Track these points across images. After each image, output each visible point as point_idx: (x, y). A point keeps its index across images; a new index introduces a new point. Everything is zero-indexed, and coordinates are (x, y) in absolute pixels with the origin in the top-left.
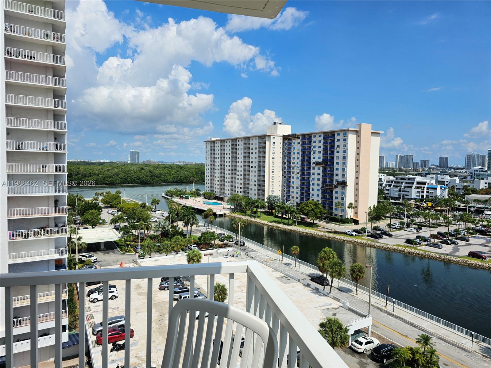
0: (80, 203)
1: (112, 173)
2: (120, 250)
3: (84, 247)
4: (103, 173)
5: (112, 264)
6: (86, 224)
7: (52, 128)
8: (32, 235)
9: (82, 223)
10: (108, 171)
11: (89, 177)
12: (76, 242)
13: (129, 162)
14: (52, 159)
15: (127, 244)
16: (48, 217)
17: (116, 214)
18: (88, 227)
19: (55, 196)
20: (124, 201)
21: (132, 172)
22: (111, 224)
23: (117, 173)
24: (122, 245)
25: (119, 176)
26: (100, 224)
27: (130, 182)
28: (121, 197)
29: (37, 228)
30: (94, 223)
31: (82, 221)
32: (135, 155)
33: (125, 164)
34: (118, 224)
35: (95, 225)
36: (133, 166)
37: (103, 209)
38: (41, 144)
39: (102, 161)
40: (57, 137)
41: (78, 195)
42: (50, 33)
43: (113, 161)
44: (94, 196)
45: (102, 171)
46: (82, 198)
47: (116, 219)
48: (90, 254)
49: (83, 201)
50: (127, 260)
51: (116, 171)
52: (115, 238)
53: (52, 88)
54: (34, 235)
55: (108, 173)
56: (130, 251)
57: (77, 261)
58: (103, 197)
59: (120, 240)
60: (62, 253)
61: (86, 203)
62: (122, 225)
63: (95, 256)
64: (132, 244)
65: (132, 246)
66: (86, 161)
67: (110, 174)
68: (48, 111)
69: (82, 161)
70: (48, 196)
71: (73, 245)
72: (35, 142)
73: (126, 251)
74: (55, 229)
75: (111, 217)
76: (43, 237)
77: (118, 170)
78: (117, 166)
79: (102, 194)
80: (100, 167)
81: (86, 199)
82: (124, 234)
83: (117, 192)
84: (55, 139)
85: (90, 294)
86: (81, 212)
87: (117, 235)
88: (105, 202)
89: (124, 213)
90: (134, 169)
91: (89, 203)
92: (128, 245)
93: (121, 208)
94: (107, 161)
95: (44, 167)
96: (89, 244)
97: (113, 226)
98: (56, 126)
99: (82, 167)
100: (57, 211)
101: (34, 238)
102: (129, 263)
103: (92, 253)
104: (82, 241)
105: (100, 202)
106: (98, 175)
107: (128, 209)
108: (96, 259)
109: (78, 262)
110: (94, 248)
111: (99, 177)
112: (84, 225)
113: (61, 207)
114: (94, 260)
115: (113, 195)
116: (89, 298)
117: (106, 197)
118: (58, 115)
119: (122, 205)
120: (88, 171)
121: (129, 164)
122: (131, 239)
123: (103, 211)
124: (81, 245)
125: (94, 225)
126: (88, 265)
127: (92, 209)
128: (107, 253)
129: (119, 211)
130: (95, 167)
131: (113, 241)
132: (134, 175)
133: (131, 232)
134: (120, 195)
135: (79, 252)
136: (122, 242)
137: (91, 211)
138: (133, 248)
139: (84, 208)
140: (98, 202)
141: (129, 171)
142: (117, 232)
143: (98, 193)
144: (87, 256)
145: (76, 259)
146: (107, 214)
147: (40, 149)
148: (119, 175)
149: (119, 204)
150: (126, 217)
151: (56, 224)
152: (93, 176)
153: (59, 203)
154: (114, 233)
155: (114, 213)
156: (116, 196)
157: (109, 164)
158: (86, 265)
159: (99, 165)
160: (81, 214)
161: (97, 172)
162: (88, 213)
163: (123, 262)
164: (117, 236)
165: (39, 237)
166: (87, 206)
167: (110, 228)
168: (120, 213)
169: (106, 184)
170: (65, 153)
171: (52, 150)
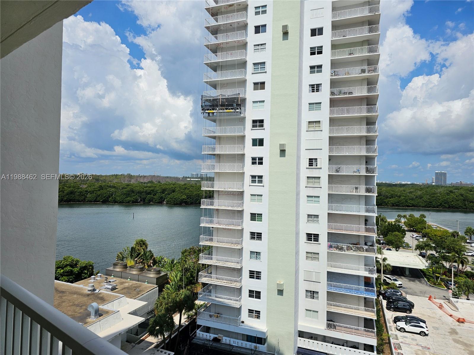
0: (383, 223)
1: (415, 195)
2: (428, 281)
3: (389, 269)
4: (405, 195)
5: (419, 295)
6: (390, 245)
7: (364, 153)
8: (345, 249)
9: (385, 244)
10: (411, 192)
11: (390, 198)
12: (380, 262)
13: (433, 184)
14: (363, 181)
15: (436, 276)
16: (359, 235)
17: (421, 240)
18: (391, 248)
19: (365, 216)
20: (430, 227)
21: (439, 195)
22: (416, 249)
23: (421, 195)
24: (430, 276)
25: (423, 199)
26: (403, 247)
27: (435, 206)
28: (426, 221)
29: (350, 244)
30: (398, 245)
31: (386, 241)
32: (441, 176)
33: (429, 186)
34: (424, 251)
35: (399, 248)
36: (439, 188)
37: (406, 232)
38: (355, 167)
39: (403, 183)
40: (368, 160)
41: (381, 216)
42: (366, 67)
43: (415, 183)
44: (397, 217)
45: (404, 192)
46: (385, 218)
47: (422, 245)
48: (395, 278)
49: (386, 222)
50: (436, 294)
51: (419, 193)
52: (421, 266)
53: (366, 116)
54: (348, 250)
55: (410, 195)
56: (440, 284)
57: (382, 281)
58: (406, 220)
59: (427, 269)
60: (371, 271)
61: (389, 224)
62: (429, 252)
63: (400, 281)
64: (442, 277)
65: (442, 280)
66: (387, 182)
67: (413, 196)
68: (361, 137)
69: (384, 182)
70: (360, 215)
71: (378, 265)
72: (350, 166)
73: (436, 284)
74: (365, 247)
75: (416, 243)
76: (355, 253)
77: (421, 192)
78: (421, 188)
79: (405, 216)
80: (402, 189)
81: (389, 220)
82: (432, 264)
83: (421, 215)
84: (366, 162)
85: (397, 322)
86: (384, 232)
87: (423, 263)
88: (409, 225)
89: (431, 239)
90: (440, 192)
91: (392, 224)
92: (437, 278)
93: (426, 234)
94: (409, 183)
95: (356, 188)
96: (394, 267)
97: (418, 252)
98: (368, 151)
99: (384, 189)
100: (367, 230)
101: (347, 252)
102: (439, 299)
103: (396, 277)
104: (387, 262)
105: (403, 225)
106: (400, 197)
107: (435, 236)
108: (401, 284)
109: (384, 283)
110: (398, 271)
111: (401, 199)
112: (387, 246)
113: (371, 227)
114: (399, 285)
115: (418, 218)
116: (395, 324)
117: (409, 220)
118: (369, 140)
119: (427, 230)
120: (390, 192)
121: (433, 186)
122: (442, 271)
123: (406, 235)
124: (386, 266)
125: (397, 248)
126: (393, 288)
127: (396, 232)
128: (413, 281)
129: (424, 236)
130: (397, 189)
131: (419, 269)
132: (440, 198)
133: (442, 264)
134: (425, 219)
135: (384, 273)
136: (430, 273)
137: (394, 233)
138: (443, 281)
139: (387, 229)
140: (401, 224)
141: (434, 194)
142: (424, 260)
143: (401, 215)
144: (392, 278)
145: (381, 279)
146: (410, 238)
147: (354, 172)
148: (422, 197)
149: (424, 229)
150: (434, 245)
151: (365, 242)
152: (395, 197)
153: (368, 223)
154: (421, 260)
155: (418, 238)
156: (420, 220)
157: (411, 185)
158: (391, 288)
159: (401, 187)
160: (385, 234)
161: (399, 194)
162: (392, 234)
163: (433, 296)
164: (424, 265)
165: (351, 252)
166: (390, 227)
167: (415, 254)
168: (425, 239)
169: (408, 206)
170: (375, 176)
171: (363, 173)
